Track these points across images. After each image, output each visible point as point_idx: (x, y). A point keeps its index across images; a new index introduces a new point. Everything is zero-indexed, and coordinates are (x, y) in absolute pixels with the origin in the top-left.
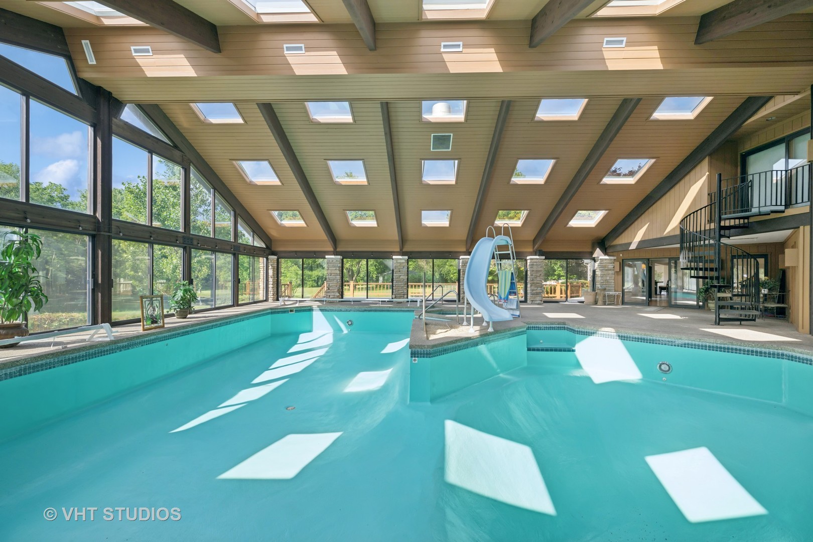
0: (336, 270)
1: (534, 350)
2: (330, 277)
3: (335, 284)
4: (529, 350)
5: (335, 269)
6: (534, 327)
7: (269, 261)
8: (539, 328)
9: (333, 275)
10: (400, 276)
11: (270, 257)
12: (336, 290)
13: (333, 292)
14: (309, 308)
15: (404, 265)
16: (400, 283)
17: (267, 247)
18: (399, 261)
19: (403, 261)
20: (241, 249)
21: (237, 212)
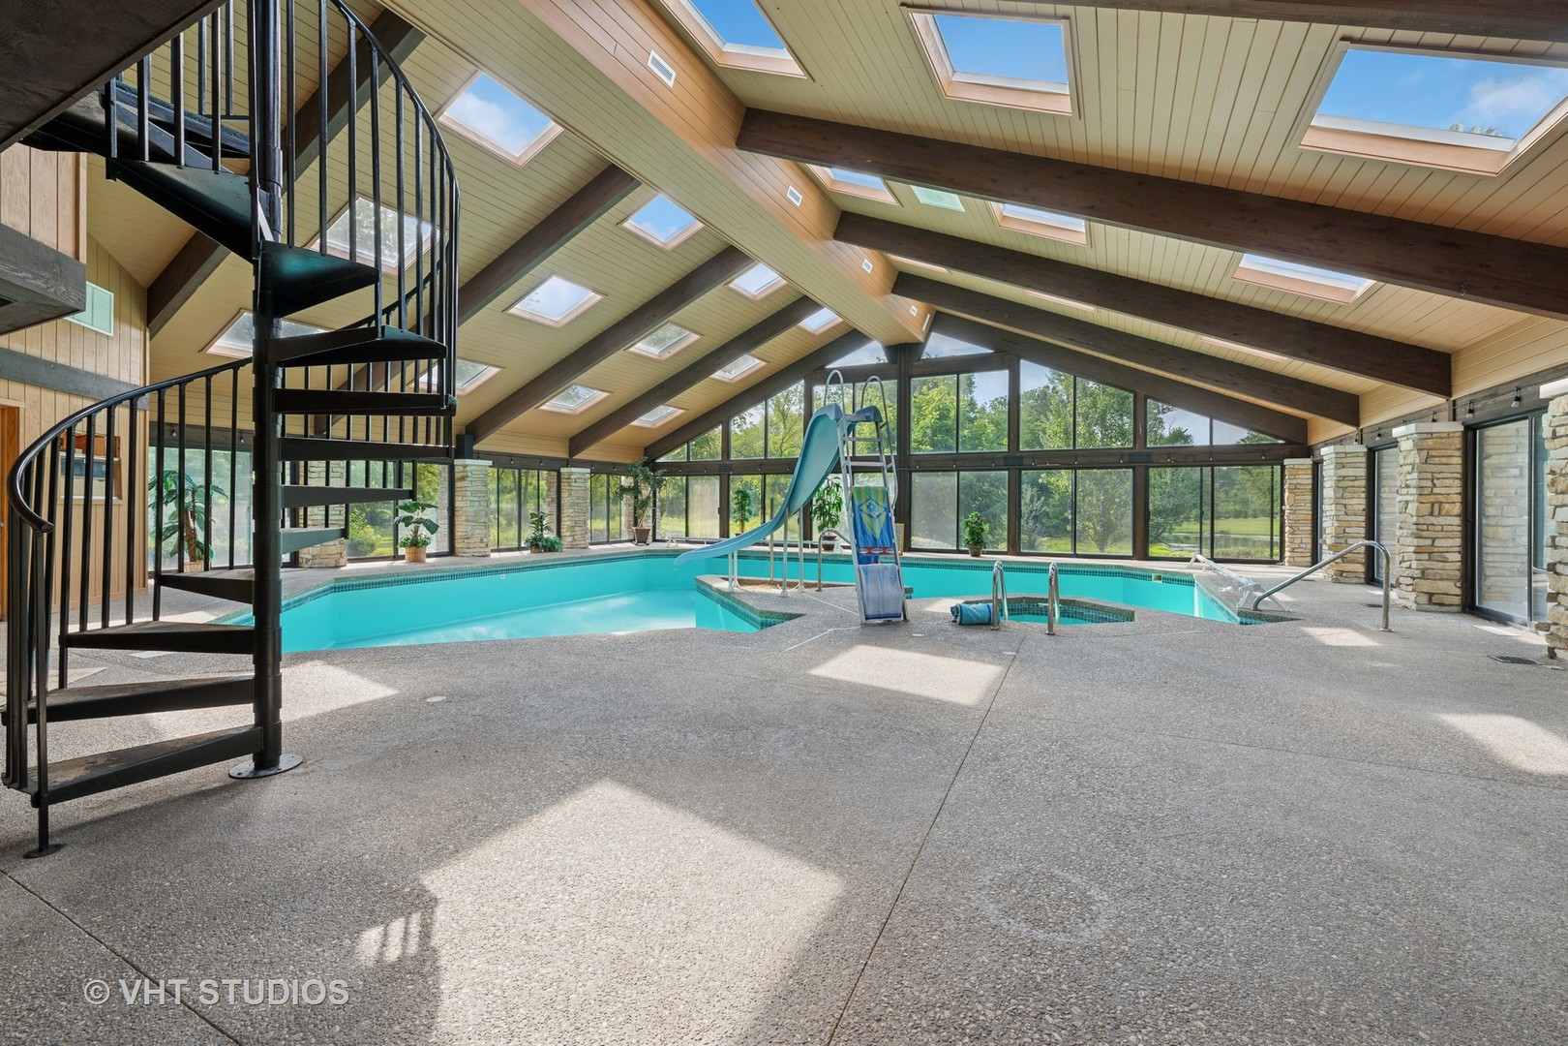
20: (1154, 458)
21: (1142, 393)
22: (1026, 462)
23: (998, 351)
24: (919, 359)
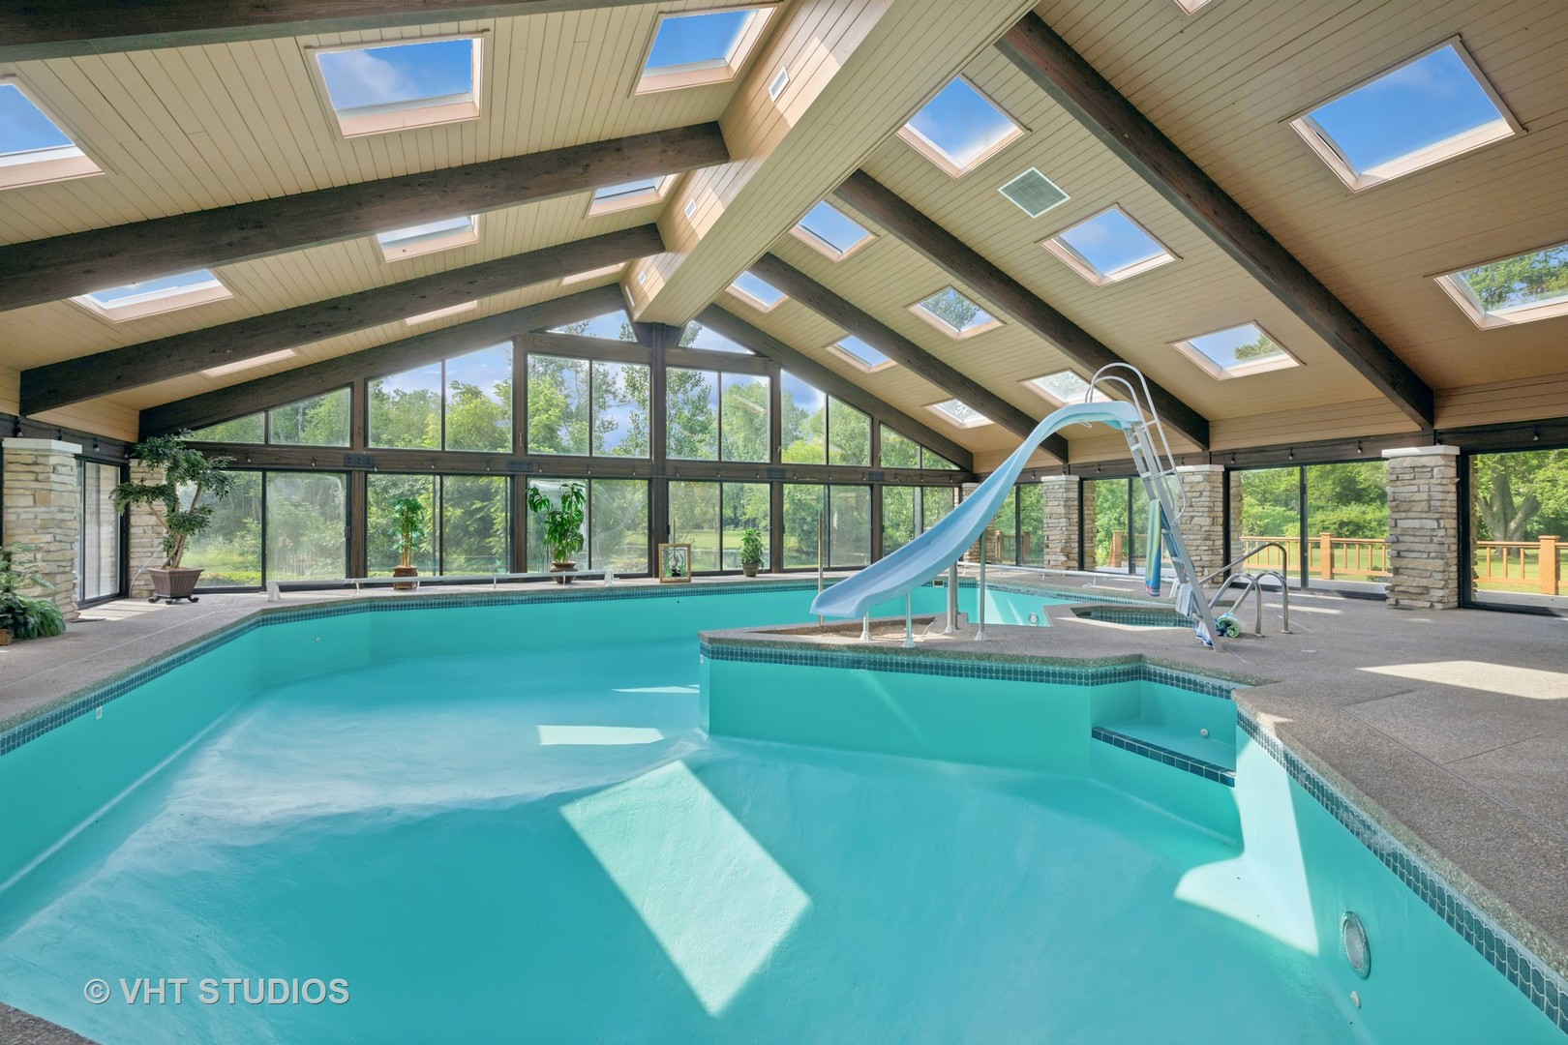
0: (1059, 505)
1: (1108, 739)
2: (1049, 521)
3: (1058, 537)
4: (1096, 734)
5: (1057, 503)
6: (1184, 680)
7: (964, 493)
8: (1198, 687)
9: (1054, 516)
10: (1193, 517)
11: (964, 485)
12: (1059, 550)
13: (1055, 553)
14: (971, 581)
15: (1201, 487)
16: (1191, 537)
17: (963, 469)
18: (1188, 479)
19: (1199, 478)
20: (886, 477)
21: (877, 418)
22: (789, 475)
23: (759, 354)
24: (677, 347)
